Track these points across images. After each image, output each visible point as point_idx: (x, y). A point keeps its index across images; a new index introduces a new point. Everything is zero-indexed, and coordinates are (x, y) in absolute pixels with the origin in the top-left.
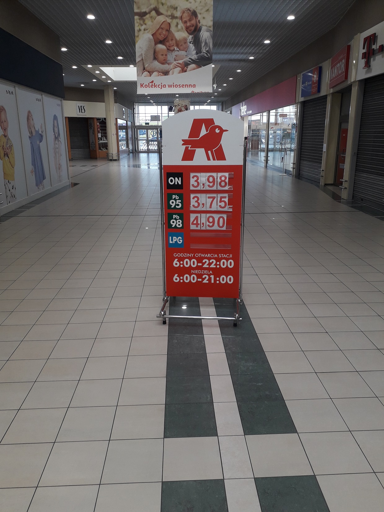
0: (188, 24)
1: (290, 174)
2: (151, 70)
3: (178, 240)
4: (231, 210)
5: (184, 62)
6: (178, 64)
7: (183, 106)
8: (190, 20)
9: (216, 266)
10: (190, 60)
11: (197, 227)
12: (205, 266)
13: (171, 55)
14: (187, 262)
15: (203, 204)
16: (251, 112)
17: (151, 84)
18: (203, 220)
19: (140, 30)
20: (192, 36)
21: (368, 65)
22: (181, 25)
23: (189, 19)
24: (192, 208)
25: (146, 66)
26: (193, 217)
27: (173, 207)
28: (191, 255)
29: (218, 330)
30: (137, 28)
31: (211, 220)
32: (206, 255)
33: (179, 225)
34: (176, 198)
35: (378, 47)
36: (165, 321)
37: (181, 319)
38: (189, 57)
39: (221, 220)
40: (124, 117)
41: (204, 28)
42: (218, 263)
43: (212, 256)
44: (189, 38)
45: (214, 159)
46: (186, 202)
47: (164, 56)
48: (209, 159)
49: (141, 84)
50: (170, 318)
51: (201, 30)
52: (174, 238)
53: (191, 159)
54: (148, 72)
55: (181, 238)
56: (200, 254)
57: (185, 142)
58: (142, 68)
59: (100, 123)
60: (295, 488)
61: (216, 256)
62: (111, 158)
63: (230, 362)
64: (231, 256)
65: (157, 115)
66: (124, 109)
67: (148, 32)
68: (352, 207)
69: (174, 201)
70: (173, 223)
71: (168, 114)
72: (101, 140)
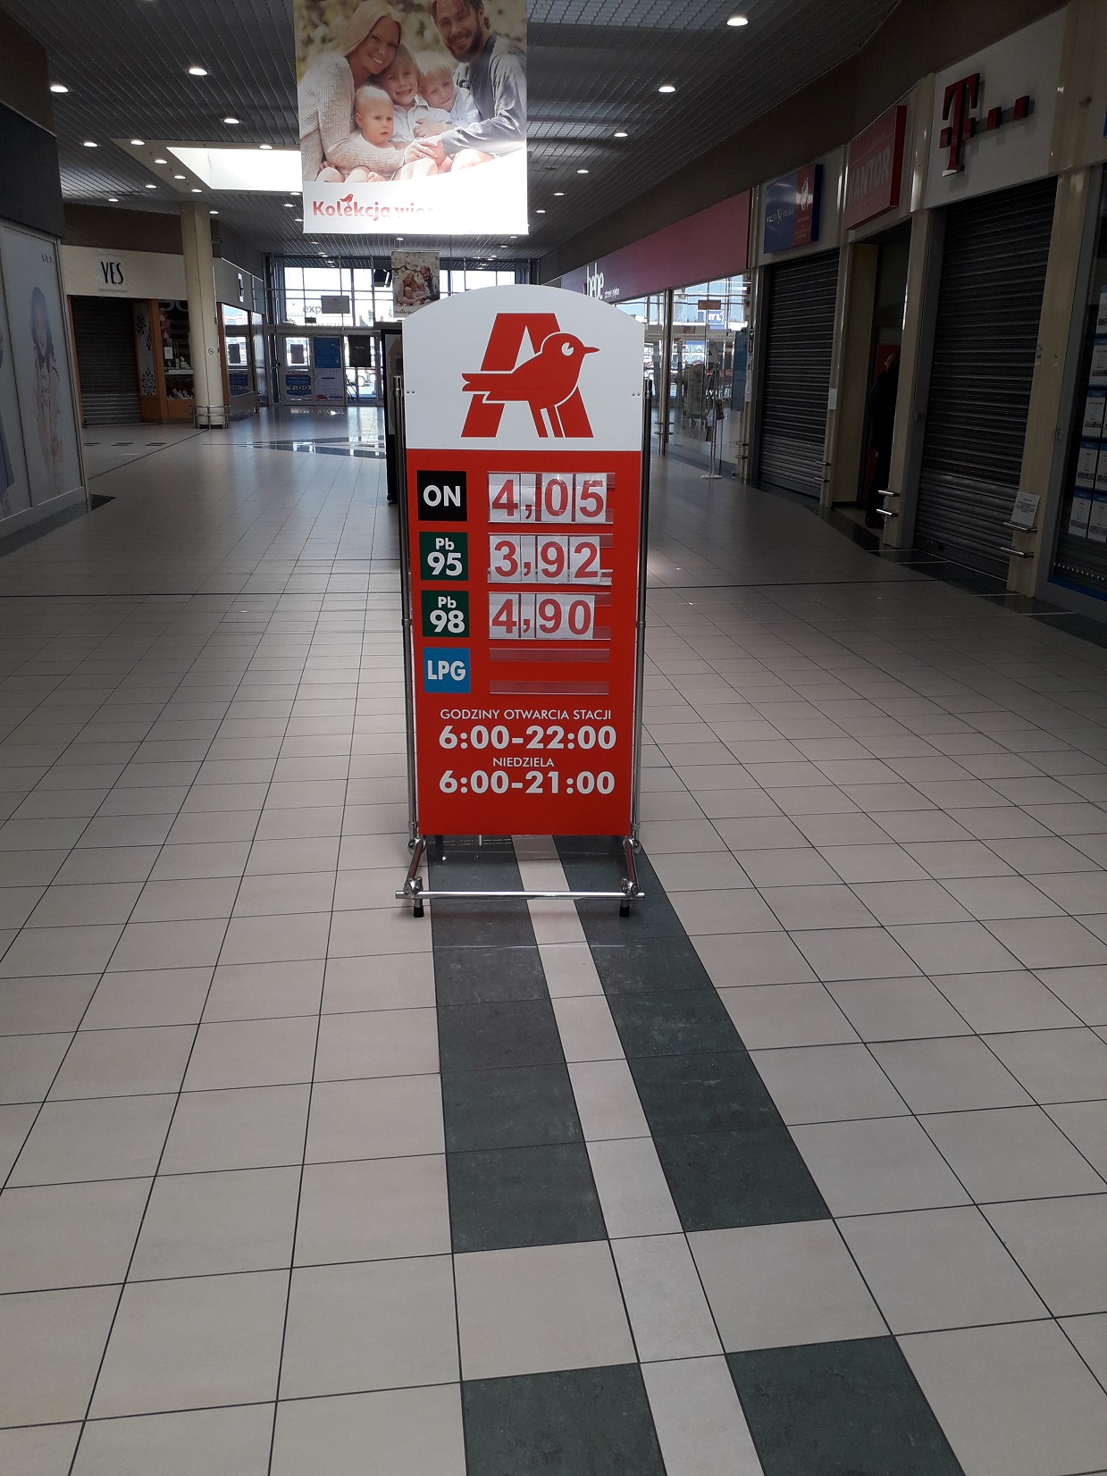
0: (455, 29)
1: (734, 475)
2: (344, 163)
3: (452, 670)
4: (608, 582)
5: (443, 141)
6: (426, 148)
7: (418, 270)
8: (460, 17)
9: (566, 746)
10: (461, 137)
11: (510, 631)
12: (535, 744)
13: (405, 120)
14: (480, 734)
15: (527, 565)
16: (616, 292)
17: (344, 204)
18: (528, 612)
19: (309, 41)
20: (467, 64)
21: (957, 162)
22: (432, 30)
23: (458, 14)
24: (494, 578)
25: (329, 150)
26: (496, 602)
27: (436, 572)
28: (493, 714)
29: (576, 929)
30: (299, 35)
31: (550, 611)
32: (537, 714)
33: (456, 626)
34: (447, 548)
35: (986, 114)
36: (422, 908)
37: (467, 901)
38: (457, 129)
39: (580, 610)
40: (242, 299)
41: (500, 44)
42: (571, 736)
43: (553, 715)
44: (457, 71)
45: (558, 434)
46: (475, 557)
47: (384, 122)
48: (542, 433)
49: (315, 203)
50: (433, 899)
51: (492, 47)
52: (441, 663)
53: (491, 432)
54: (336, 168)
55: (462, 665)
56: (517, 711)
57: (473, 382)
58: (318, 156)
59: (169, 315)
60: (842, 1377)
61: (565, 715)
62: (203, 421)
63: (620, 1022)
64: (608, 715)
65: (339, 294)
66: (240, 277)
67: (334, 49)
68: (912, 567)
69: (441, 557)
70: (438, 619)
71: (373, 292)
72: (174, 365)
